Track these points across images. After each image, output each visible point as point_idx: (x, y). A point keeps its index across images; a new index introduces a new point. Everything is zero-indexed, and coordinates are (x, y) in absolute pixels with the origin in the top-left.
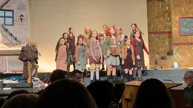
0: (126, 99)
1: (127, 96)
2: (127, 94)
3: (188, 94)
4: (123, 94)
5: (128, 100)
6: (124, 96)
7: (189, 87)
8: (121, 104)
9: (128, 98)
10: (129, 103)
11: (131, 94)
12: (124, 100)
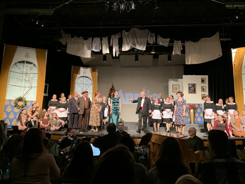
0: (153, 143)
1: (153, 141)
2: (153, 140)
3: (191, 142)
4: (151, 139)
5: (154, 143)
6: (151, 141)
7: (192, 137)
8: (149, 145)
9: (154, 142)
10: (155, 146)
11: (156, 140)
12: (151, 143)
